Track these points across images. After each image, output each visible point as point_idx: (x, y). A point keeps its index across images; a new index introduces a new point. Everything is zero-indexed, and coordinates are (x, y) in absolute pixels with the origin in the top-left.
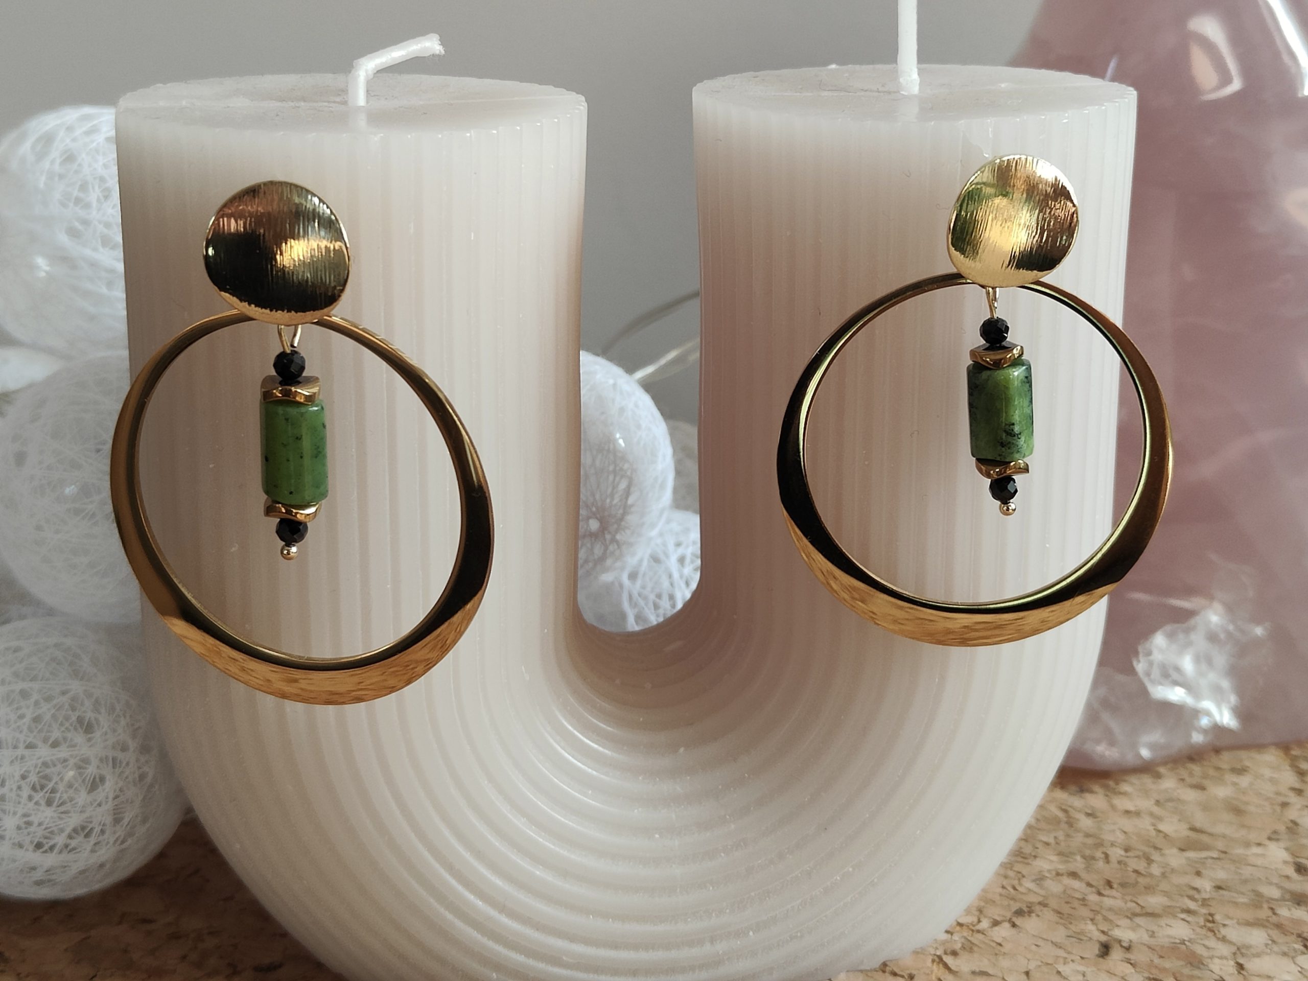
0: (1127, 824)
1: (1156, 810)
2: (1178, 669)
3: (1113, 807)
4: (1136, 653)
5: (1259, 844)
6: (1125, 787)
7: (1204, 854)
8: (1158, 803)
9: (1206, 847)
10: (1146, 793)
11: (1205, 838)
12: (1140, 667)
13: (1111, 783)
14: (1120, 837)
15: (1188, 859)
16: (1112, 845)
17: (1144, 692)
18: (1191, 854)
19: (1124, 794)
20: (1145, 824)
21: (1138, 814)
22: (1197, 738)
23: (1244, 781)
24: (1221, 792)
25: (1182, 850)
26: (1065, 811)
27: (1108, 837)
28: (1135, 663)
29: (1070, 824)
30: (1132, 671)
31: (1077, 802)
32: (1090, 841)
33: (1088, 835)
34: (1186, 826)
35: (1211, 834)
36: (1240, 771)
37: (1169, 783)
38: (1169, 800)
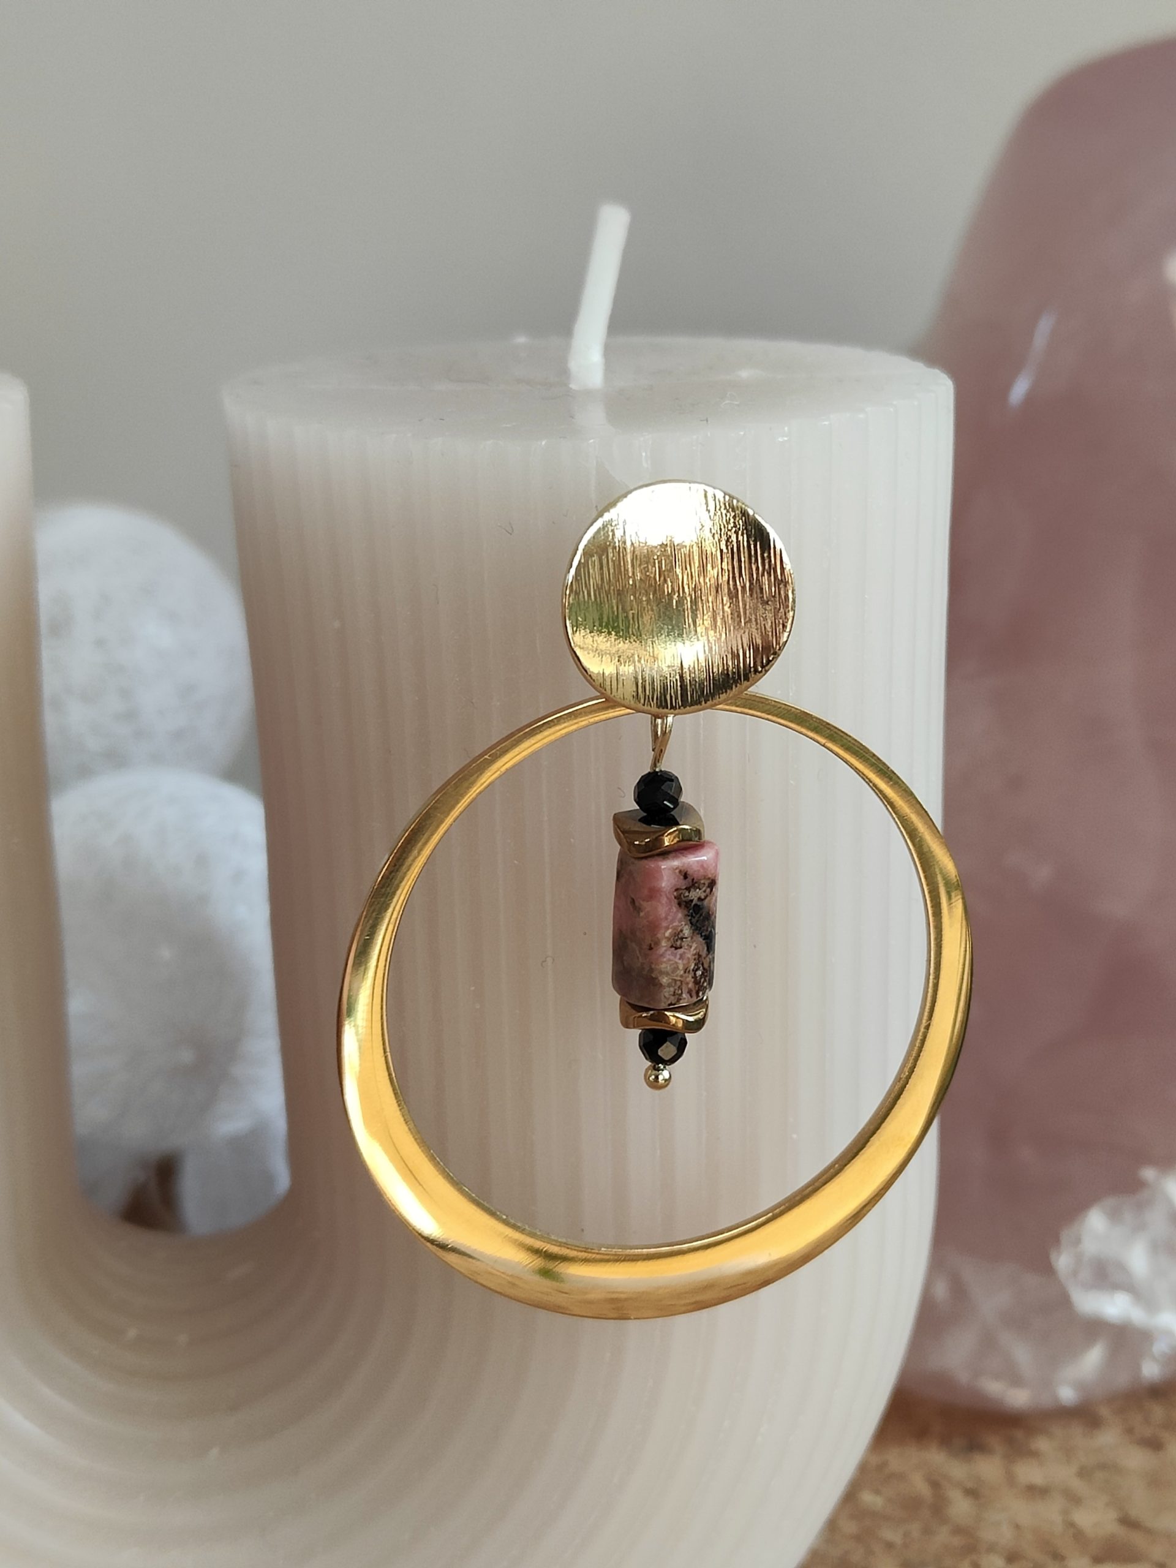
0: (1022, 1511)
1: (1076, 1484)
2: (1122, 1267)
3: (1011, 1479)
4: (1056, 1241)
6: (1042, 1444)
8: (1084, 1473)
10: (1068, 1453)
11: (1138, 1539)
12: (1063, 1262)
13: (1019, 1434)
14: (1005, 1536)
16: (991, 1548)
17: (1065, 1301)
19: (1034, 1454)
20: (1051, 1513)
21: (1045, 1491)
22: (1151, 1370)
25: (1096, 1560)
26: (935, 1485)
27: (987, 1535)
28: (1053, 1257)
29: (939, 1508)
30: (1047, 1269)
31: (957, 1469)
32: (957, 1541)
33: (958, 1530)
34: (1112, 1515)
35: (1148, 1531)
37: (1109, 1438)
38: (1103, 1466)
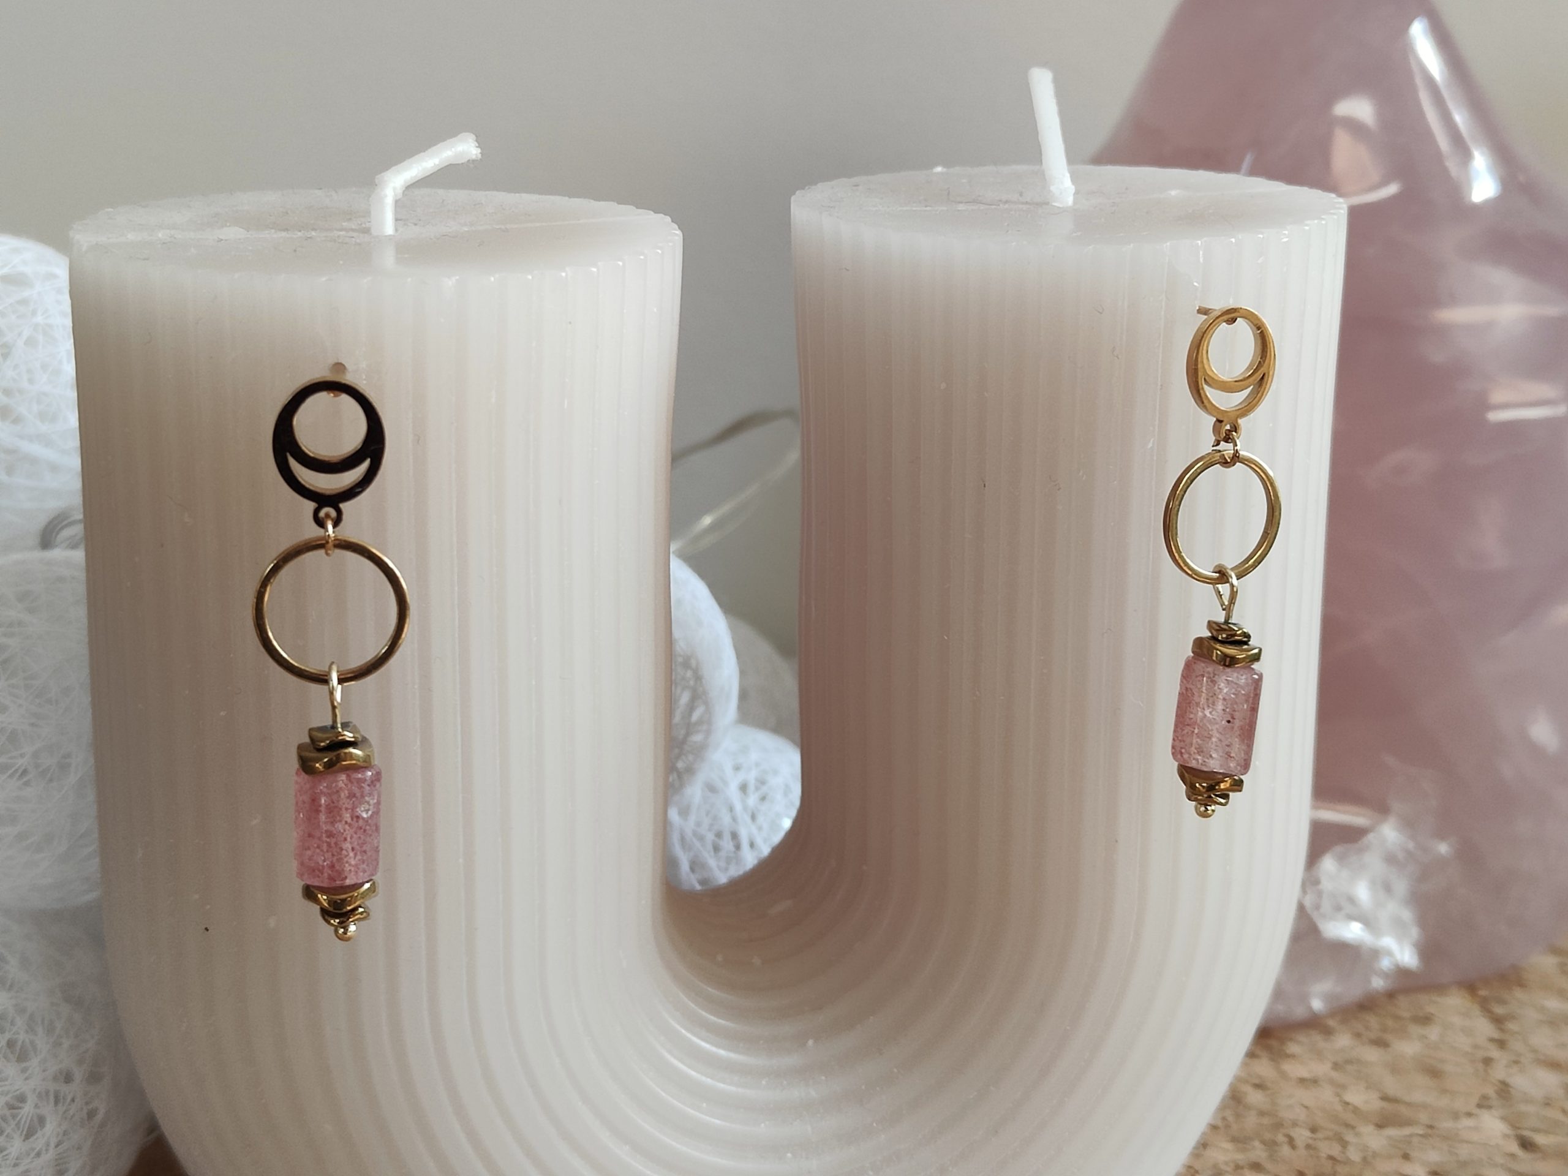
0: (1305, 1096)
2: (1352, 900)
3: (1284, 1075)
5: (1469, 1115)
6: (1293, 1048)
7: (1407, 1131)
8: (1336, 1066)
9: (1407, 1123)
10: (1319, 1055)
11: (1403, 1110)
13: (1274, 1043)
14: (1301, 1115)
15: (1389, 1138)
16: (1295, 1124)
17: (1314, 930)
18: (1392, 1132)
19: (1292, 1056)
20: (1326, 1095)
21: (1315, 1082)
22: (1378, 983)
23: (1433, 1033)
24: (1408, 1048)
25: (1380, 1126)
27: (1287, 1115)
32: (1266, 1121)
33: (1262, 1113)
34: (1376, 1094)
35: (1409, 1104)
36: (1426, 1020)
37: (1343, 1040)
38: (1349, 1062)
